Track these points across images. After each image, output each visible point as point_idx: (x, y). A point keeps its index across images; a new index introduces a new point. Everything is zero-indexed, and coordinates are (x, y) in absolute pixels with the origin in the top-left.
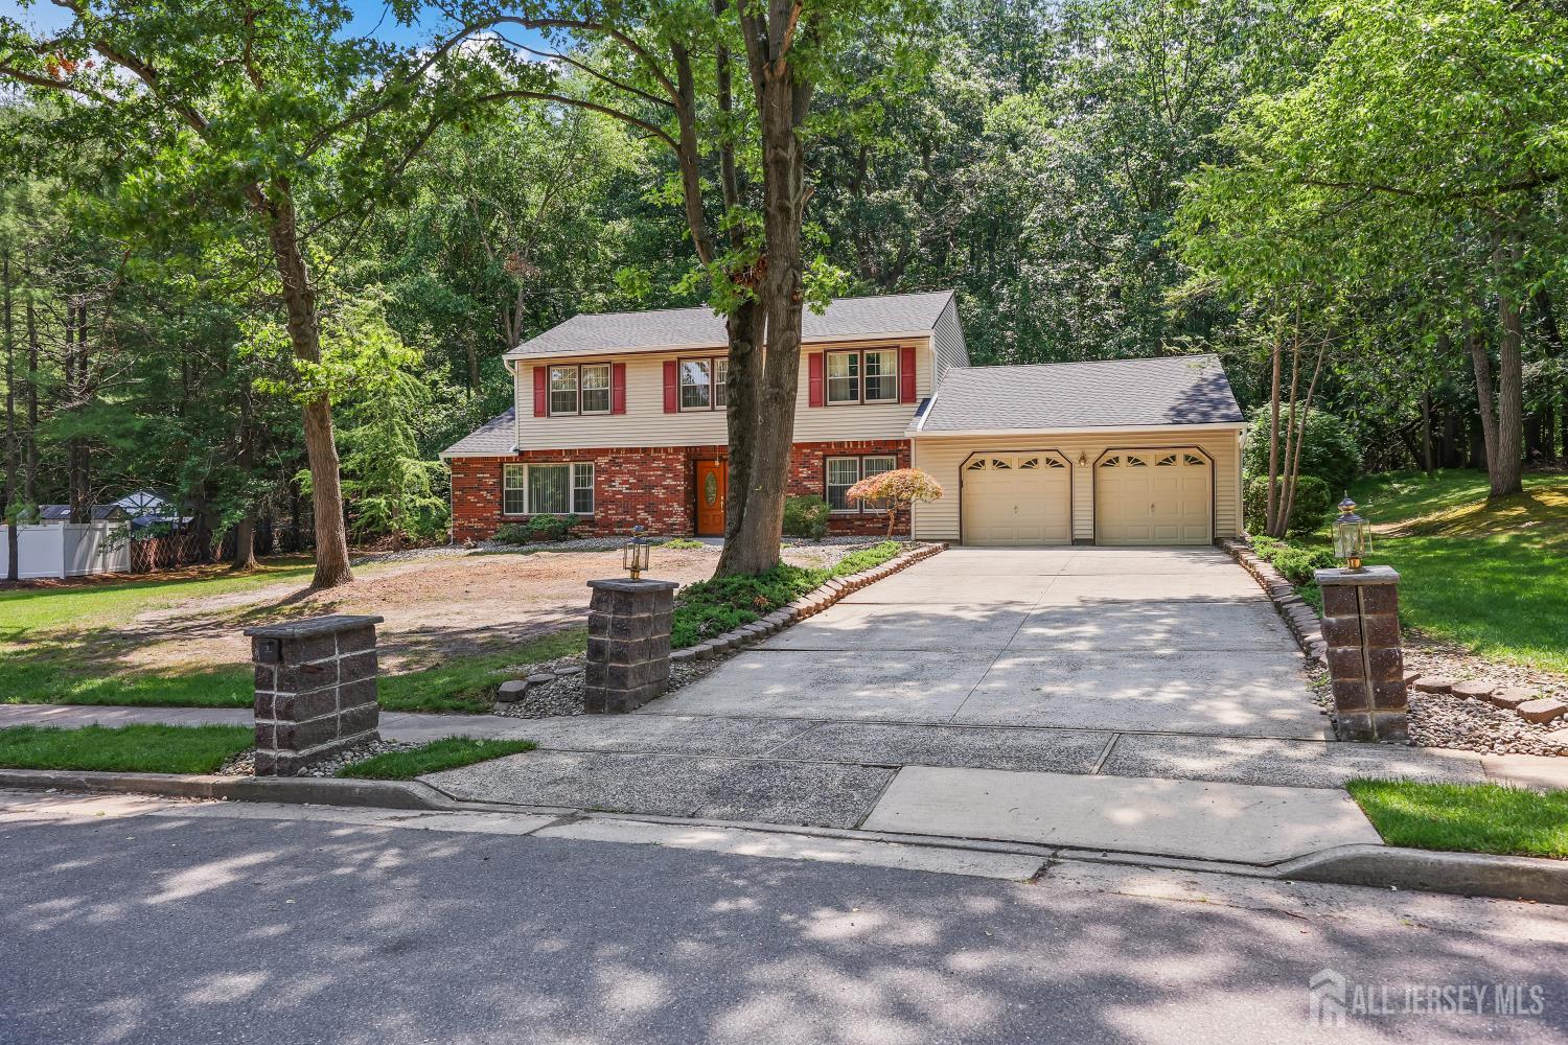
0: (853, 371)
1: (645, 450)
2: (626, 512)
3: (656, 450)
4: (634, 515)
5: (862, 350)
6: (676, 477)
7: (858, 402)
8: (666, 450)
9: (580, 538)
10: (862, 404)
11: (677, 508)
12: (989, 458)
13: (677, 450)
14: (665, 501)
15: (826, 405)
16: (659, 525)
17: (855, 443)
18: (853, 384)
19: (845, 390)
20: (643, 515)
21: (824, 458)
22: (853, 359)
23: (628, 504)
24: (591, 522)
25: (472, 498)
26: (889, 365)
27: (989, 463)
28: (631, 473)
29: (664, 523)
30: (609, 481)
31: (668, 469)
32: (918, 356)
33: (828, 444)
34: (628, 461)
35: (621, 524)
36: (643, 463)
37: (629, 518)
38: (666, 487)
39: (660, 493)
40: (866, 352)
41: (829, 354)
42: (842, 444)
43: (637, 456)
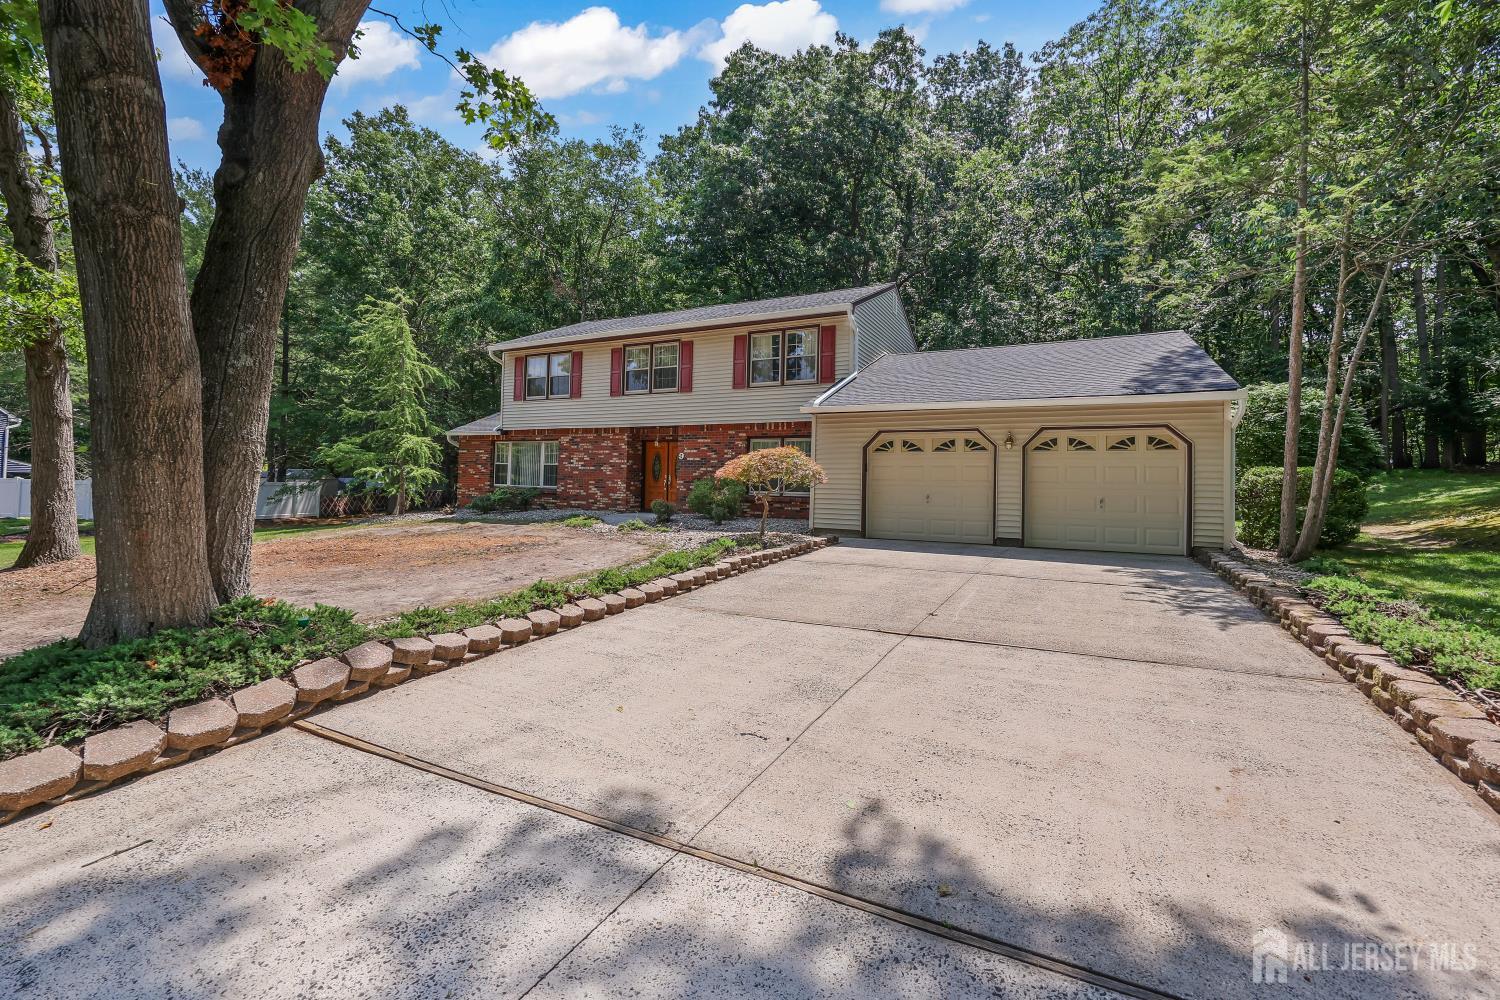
0: (776, 352)
1: (597, 430)
2: (580, 487)
3: (606, 430)
4: (587, 490)
5: (784, 330)
6: (620, 456)
7: (779, 383)
8: (613, 430)
9: (545, 508)
10: (783, 384)
11: (621, 485)
12: (898, 439)
13: (622, 430)
14: (611, 478)
15: (749, 386)
16: (606, 500)
17: (777, 425)
18: (775, 365)
19: (767, 369)
20: (593, 490)
21: (748, 439)
22: (775, 340)
23: (582, 479)
24: (553, 494)
25: (471, 471)
26: (808, 345)
27: (898, 445)
28: (586, 451)
29: (610, 498)
30: (569, 458)
31: (614, 448)
32: (838, 333)
33: (752, 425)
34: (584, 440)
35: (577, 497)
36: (595, 442)
37: (583, 493)
38: (612, 465)
39: (607, 470)
40: (788, 332)
41: (753, 336)
42: (764, 425)
43: (591, 436)
